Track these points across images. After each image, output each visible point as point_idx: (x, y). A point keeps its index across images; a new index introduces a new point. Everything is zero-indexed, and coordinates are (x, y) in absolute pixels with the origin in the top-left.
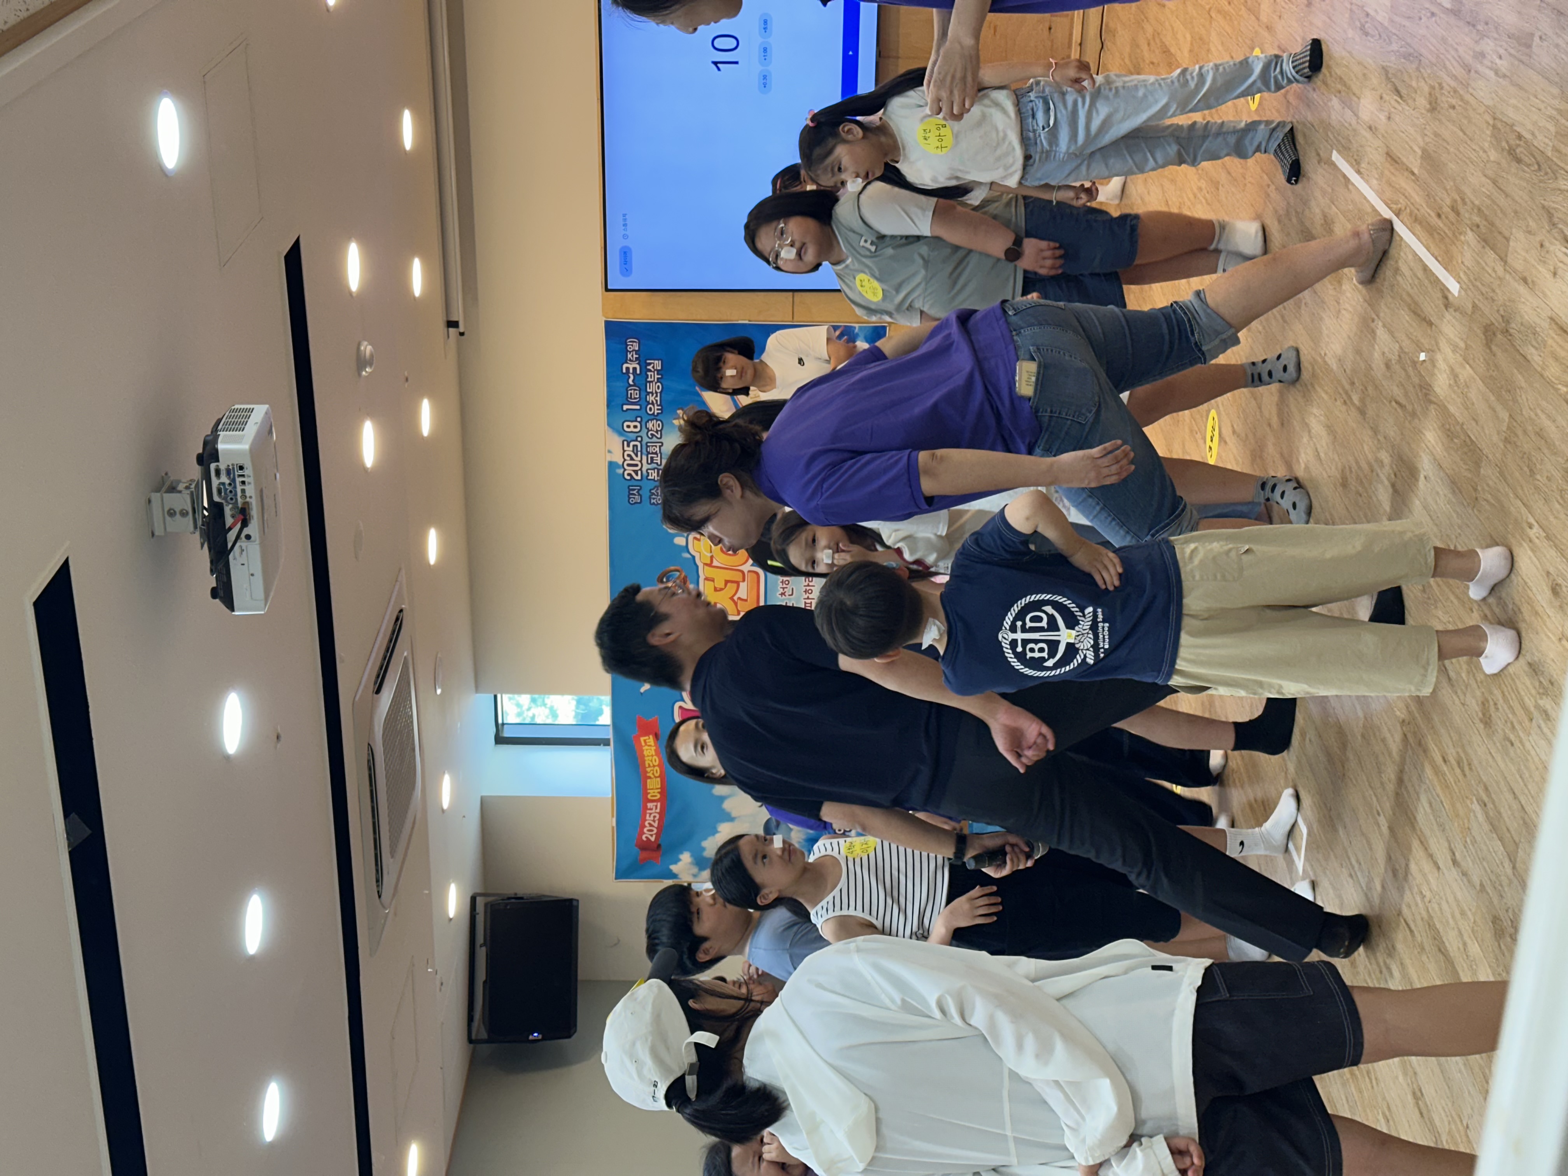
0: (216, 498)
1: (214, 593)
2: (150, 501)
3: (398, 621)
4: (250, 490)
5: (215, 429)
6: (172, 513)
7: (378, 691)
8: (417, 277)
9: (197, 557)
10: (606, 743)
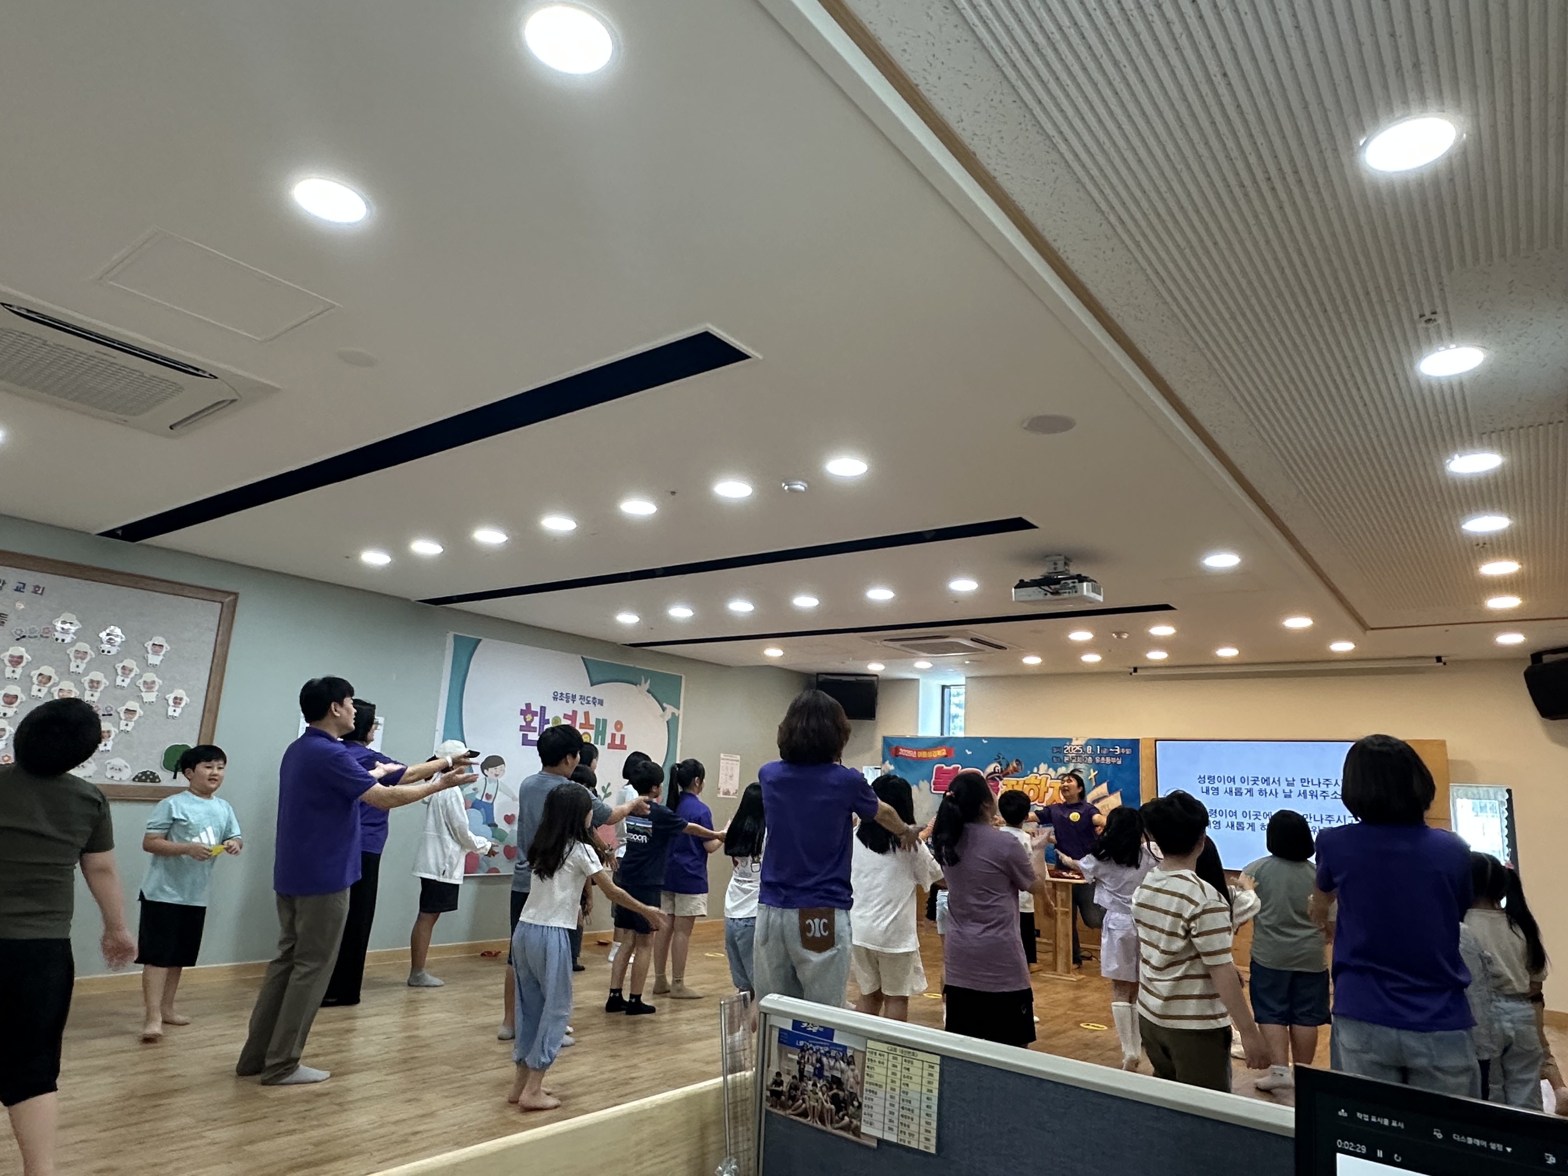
0: (1063, 582)
1: (1022, 581)
2: (1060, 555)
3: (1002, 648)
4: (1066, 595)
5: (1092, 581)
6: (1055, 564)
7: (972, 640)
8: (1157, 656)
9: (1037, 574)
10: (942, 734)
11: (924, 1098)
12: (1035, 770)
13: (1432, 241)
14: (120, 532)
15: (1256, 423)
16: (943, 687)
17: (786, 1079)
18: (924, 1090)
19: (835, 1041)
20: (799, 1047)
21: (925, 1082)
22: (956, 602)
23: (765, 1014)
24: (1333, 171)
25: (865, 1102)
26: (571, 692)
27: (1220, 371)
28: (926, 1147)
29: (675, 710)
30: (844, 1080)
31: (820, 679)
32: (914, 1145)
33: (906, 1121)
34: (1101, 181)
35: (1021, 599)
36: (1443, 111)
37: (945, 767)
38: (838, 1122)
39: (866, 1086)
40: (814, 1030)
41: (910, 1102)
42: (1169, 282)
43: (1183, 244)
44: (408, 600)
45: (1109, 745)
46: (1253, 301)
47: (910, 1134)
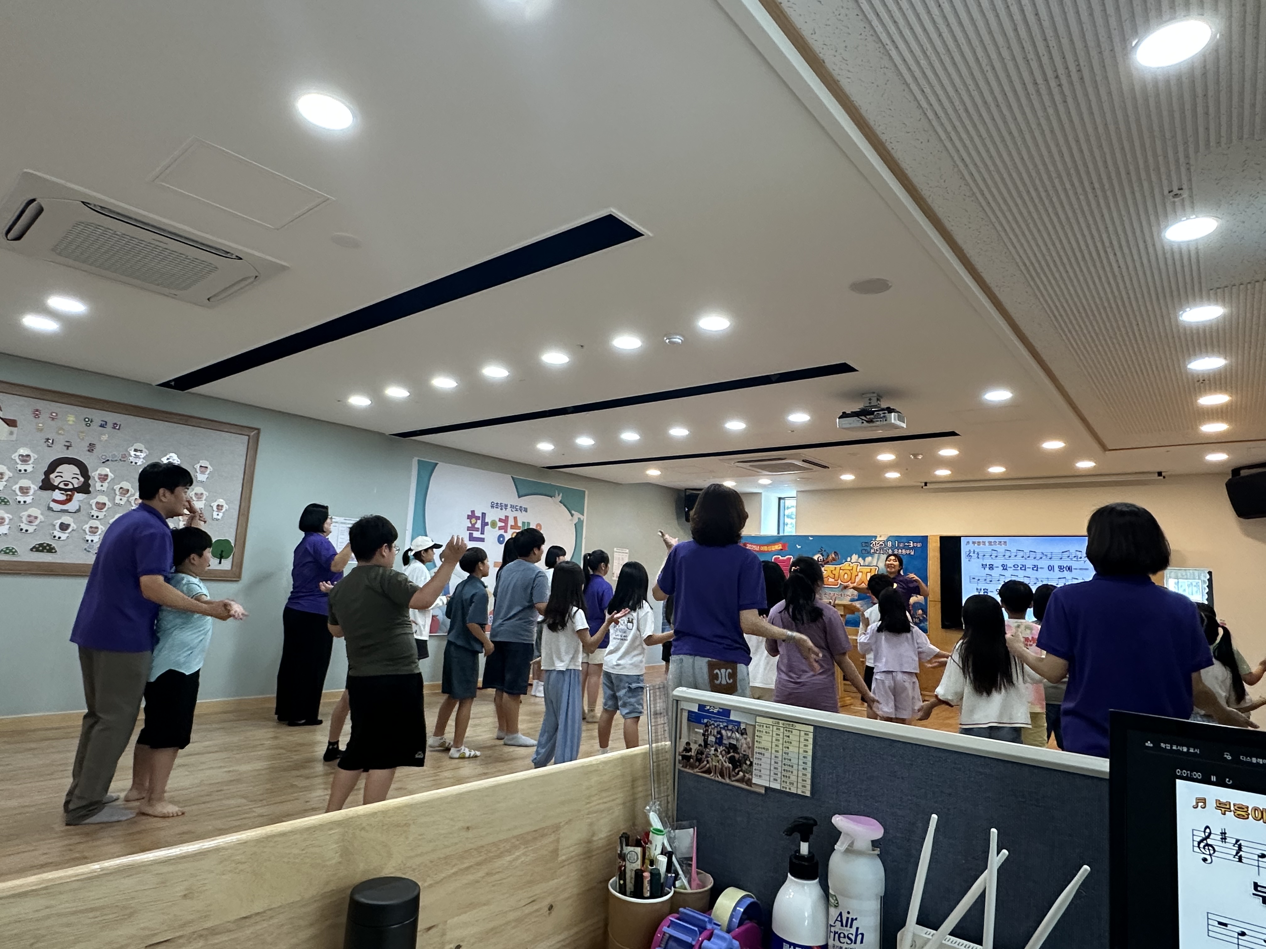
0: (876, 413)
1: (844, 413)
2: (874, 393)
3: (825, 467)
4: (878, 423)
5: (898, 412)
6: (870, 399)
7: (803, 461)
8: (943, 473)
9: (857, 407)
10: (779, 533)
11: (801, 757)
12: (849, 559)
13: (1184, 130)
14: (173, 383)
15: (1032, 284)
16: (780, 499)
17: (694, 747)
18: (801, 751)
19: (732, 718)
20: (703, 724)
21: (802, 745)
22: (793, 431)
23: (677, 701)
24: (1109, 69)
25: (755, 761)
26: (504, 502)
27: (1006, 240)
28: (803, 792)
29: (581, 516)
30: (739, 745)
31: (687, 494)
32: (793, 790)
33: (788, 774)
34: (922, 82)
35: (845, 426)
36: (1203, 15)
37: (781, 558)
38: (734, 776)
39: (756, 750)
40: (715, 711)
41: (790, 760)
42: (971, 167)
43: (984, 135)
44: (383, 434)
45: (904, 540)
46: (1037, 182)
47: (790, 783)
